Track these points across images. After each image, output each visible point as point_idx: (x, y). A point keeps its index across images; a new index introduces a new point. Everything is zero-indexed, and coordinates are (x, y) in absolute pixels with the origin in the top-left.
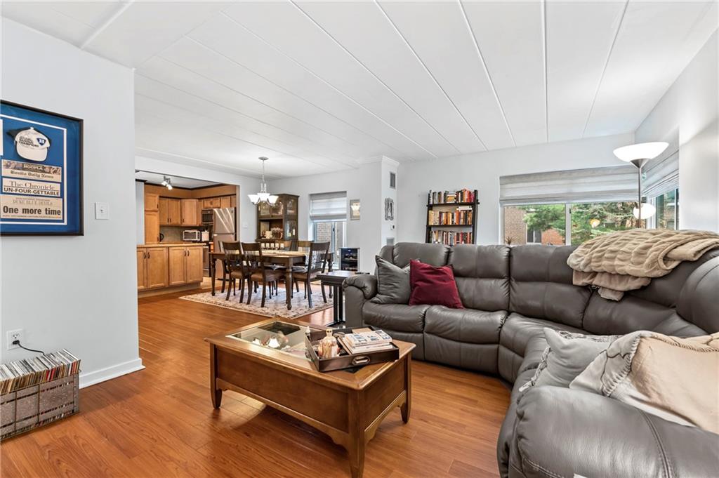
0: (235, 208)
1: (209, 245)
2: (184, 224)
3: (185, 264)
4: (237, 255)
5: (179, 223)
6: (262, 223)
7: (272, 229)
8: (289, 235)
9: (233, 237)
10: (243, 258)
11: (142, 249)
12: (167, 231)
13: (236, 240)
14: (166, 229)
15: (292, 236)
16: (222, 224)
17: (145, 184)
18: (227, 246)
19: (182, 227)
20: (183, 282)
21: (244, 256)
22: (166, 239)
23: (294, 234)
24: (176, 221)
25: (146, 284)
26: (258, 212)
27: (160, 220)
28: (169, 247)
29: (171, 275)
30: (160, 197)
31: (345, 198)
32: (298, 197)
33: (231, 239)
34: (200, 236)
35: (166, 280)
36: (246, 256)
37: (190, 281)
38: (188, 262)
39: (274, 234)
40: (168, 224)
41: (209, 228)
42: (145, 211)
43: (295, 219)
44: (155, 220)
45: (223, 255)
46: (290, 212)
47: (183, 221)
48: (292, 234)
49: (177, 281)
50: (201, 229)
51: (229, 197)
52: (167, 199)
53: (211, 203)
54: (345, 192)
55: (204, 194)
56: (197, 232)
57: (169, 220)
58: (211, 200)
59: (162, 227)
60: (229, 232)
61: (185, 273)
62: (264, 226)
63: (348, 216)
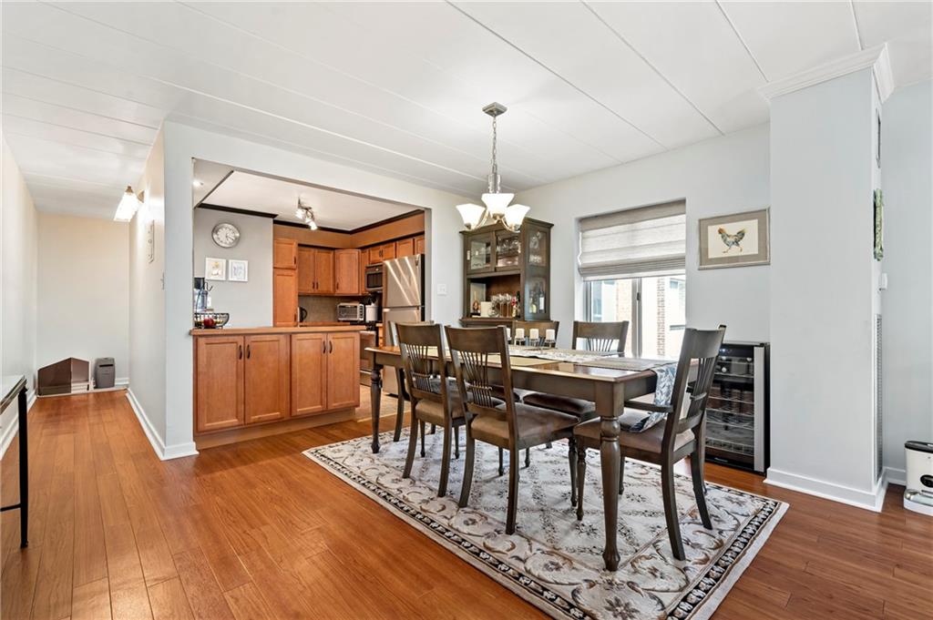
0: (423, 256)
1: (377, 329)
2: (338, 291)
3: (323, 368)
4: (431, 360)
5: (332, 290)
6: (473, 287)
7: (494, 298)
8: (531, 309)
9: (417, 313)
10: (447, 368)
11: (236, 338)
12: (311, 305)
13: (423, 319)
14: (311, 301)
15: (539, 311)
16: (399, 289)
17: (275, 222)
18: (405, 333)
19: (334, 297)
20: (318, 407)
21: (451, 363)
22: (310, 318)
23: (542, 307)
24: (326, 286)
25: (242, 415)
26: (466, 263)
27: (300, 284)
28: (291, 335)
29: (296, 395)
30: (300, 245)
31: (683, 217)
32: (552, 225)
33: (413, 318)
34: (364, 314)
35: (285, 405)
36: (457, 365)
37: (333, 405)
38: (330, 368)
39: (497, 307)
40: (312, 291)
41: (377, 299)
42: (274, 268)
43: (544, 273)
44: (291, 285)
45: (398, 357)
46: (534, 259)
47: (336, 286)
48: (538, 306)
49: (307, 406)
50: (365, 300)
51: (411, 240)
52: (313, 250)
53: (381, 254)
54: (682, 202)
55: (370, 238)
56: (359, 305)
57: (315, 285)
58: (381, 247)
59: (301, 296)
60: (411, 305)
61: (324, 389)
62: (477, 292)
63: (693, 260)
